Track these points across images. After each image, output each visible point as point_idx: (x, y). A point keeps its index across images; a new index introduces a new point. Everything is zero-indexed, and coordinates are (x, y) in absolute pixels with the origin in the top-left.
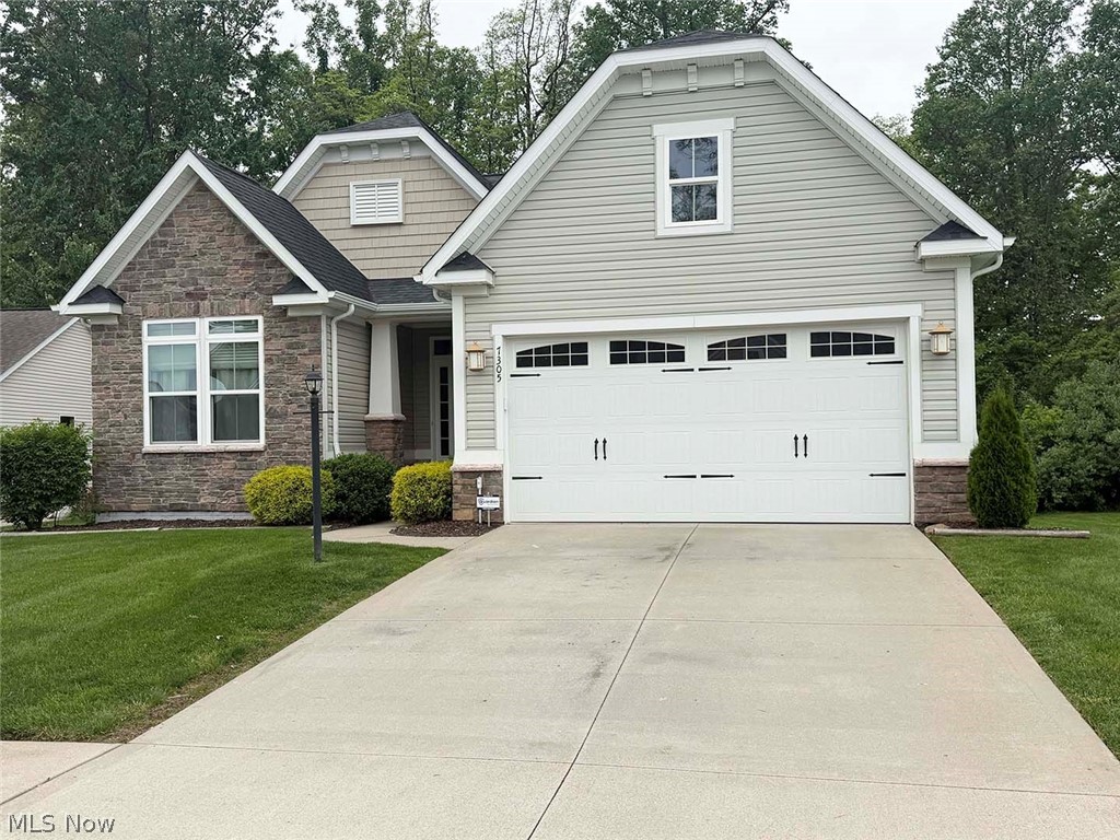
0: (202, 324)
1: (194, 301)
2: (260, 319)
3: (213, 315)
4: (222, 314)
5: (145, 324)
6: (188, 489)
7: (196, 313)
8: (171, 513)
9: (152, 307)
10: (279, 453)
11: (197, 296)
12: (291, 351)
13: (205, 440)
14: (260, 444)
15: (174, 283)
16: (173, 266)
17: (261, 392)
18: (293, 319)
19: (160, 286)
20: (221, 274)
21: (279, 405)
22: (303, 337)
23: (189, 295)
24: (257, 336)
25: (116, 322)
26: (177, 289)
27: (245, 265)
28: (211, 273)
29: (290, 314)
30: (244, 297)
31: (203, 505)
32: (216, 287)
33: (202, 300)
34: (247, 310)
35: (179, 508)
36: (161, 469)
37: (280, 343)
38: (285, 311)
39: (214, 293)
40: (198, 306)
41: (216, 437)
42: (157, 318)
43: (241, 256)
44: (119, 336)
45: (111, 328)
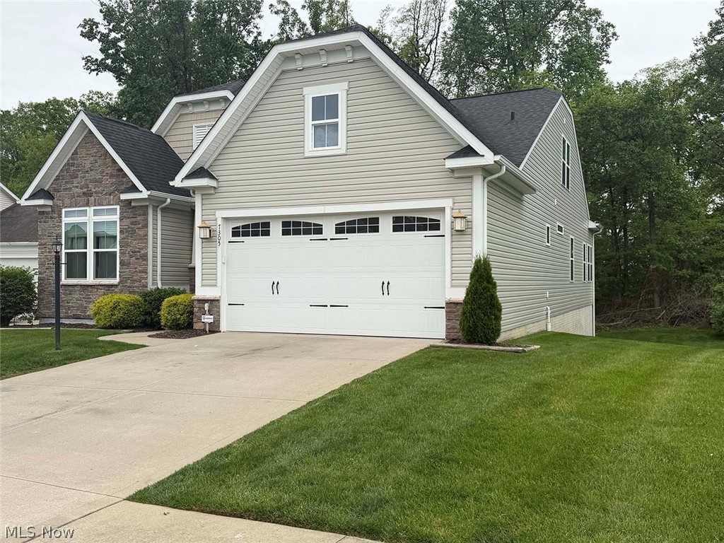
0: (90, 210)
1: (86, 198)
2: (118, 207)
3: (95, 206)
4: (100, 205)
5: (64, 210)
6: (82, 306)
7: (87, 205)
8: (73, 320)
9: (67, 201)
10: (125, 286)
11: (88, 194)
12: (133, 226)
13: (90, 279)
14: (116, 281)
15: (77, 187)
16: (77, 177)
17: (117, 250)
18: (134, 207)
19: (71, 188)
20: (100, 181)
21: (126, 258)
22: (139, 218)
23: (84, 193)
24: (116, 218)
25: (50, 210)
26: (79, 190)
27: (112, 176)
28: (95, 181)
29: (133, 204)
30: (110, 195)
31: (88, 315)
32: (97, 189)
33: (91, 196)
34: (112, 203)
35: (77, 316)
36: (70, 294)
37: (127, 222)
38: (131, 202)
39: (96, 193)
40: (88, 200)
41: (97, 276)
42: (69, 207)
43: (109, 170)
44: (52, 218)
45: (48, 213)
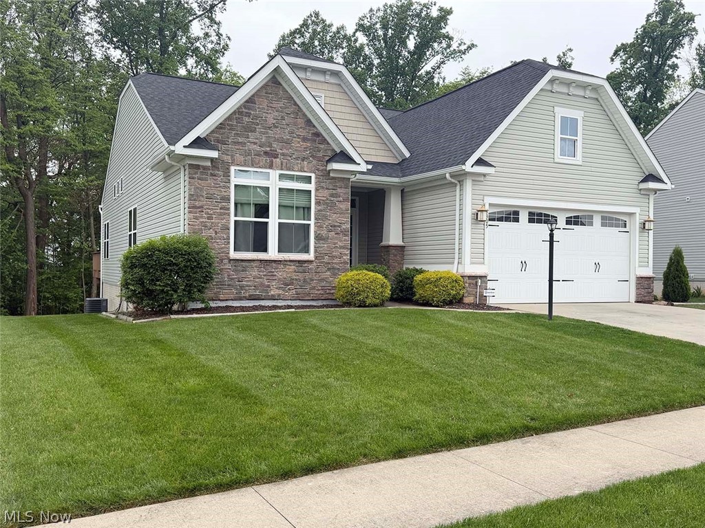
0: (274, 174)
1: (269, 158)
2: (313, 176)
3: (282, 169)
4: (289, 169)
5: (233, 169)
6: (262, 285)
7: (271, 167)
8: (247, 301)
9: (239, 158)
10: (322, 262)
11: (272, 155)
12: (332, 199)
13: (273, 252)
14: (311, 256)
15: (255, 143)
16: (254, 131)
17: (312, 222)
18: (334, 178)
19: (245, 143)
20: (288, 142)
21: (324, 232)
22: (339, 190)
23: (266, 153)
24: (311, 187)
25: (209, 164)
26: (258, 148)
27: (305, 139)
28: (281, 141)
29: (331, 175)
30: (303, 160)
31: (272, 295)
32: (285, 151)
33: (275, 158)
34: (305, 169)
35: (252, 297)
36: (243, 271)
37: (326, 193)
38: (329, 172)
39: (283, 154)
40: (272, 162)
41: (280, 251)
42: (241, 166)
43: (303, 133)
44: (212, 175)
